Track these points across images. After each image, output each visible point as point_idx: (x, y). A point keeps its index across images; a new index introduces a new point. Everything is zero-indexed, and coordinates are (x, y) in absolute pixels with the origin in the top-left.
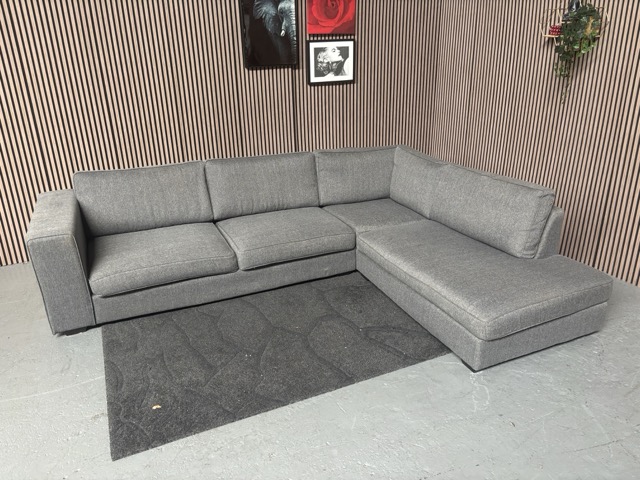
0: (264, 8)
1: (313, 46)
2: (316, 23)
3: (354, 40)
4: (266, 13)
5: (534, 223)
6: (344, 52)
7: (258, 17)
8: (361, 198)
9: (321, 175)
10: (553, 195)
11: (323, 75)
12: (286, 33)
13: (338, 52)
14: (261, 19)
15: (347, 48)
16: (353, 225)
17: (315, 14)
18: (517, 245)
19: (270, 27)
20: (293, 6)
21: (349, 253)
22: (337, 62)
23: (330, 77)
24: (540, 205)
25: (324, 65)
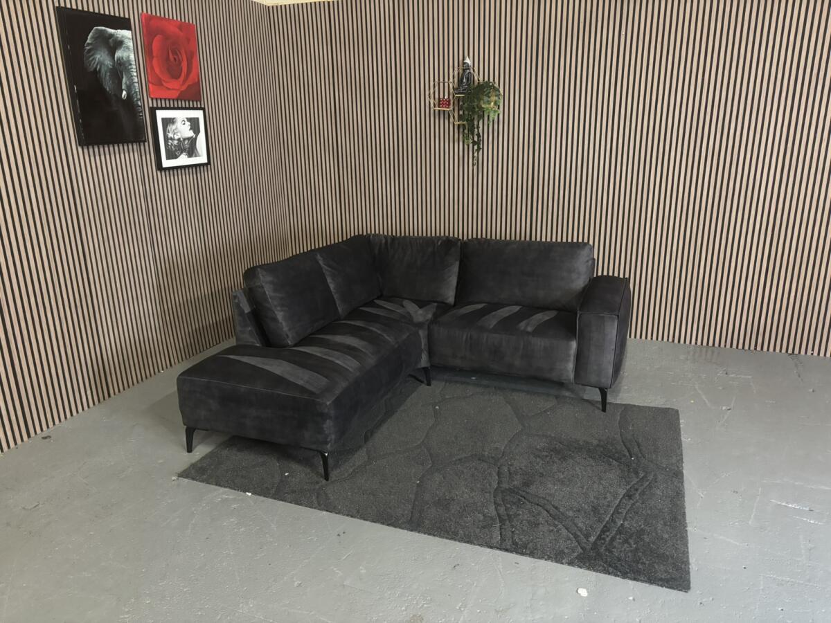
0: (98, 56)
1: (160, 114)
2: (159, 83)
3: (203, 109)
4: (101, 63)
6: (194, 123)
7: (92, 70)
11: (176, 157)
12: (128, 94)
13: (188, 124)
14: (96, 73)
15: (198, 119)
17: (157, 71)
19: (108, 85)
20: (132, 57)
22: (188, 139)
23: (183, 160)
25: (176, 142)
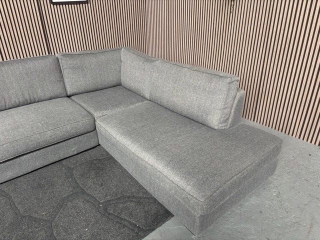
5: (226, 103)
8: (100, 87)
9: (65, 72)
10: (238, 81)
16: (92, 112)
18: (215, 120)
21: (91, 133)
24: (229, 89)
